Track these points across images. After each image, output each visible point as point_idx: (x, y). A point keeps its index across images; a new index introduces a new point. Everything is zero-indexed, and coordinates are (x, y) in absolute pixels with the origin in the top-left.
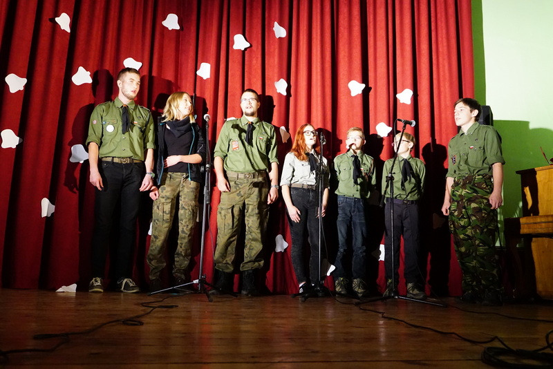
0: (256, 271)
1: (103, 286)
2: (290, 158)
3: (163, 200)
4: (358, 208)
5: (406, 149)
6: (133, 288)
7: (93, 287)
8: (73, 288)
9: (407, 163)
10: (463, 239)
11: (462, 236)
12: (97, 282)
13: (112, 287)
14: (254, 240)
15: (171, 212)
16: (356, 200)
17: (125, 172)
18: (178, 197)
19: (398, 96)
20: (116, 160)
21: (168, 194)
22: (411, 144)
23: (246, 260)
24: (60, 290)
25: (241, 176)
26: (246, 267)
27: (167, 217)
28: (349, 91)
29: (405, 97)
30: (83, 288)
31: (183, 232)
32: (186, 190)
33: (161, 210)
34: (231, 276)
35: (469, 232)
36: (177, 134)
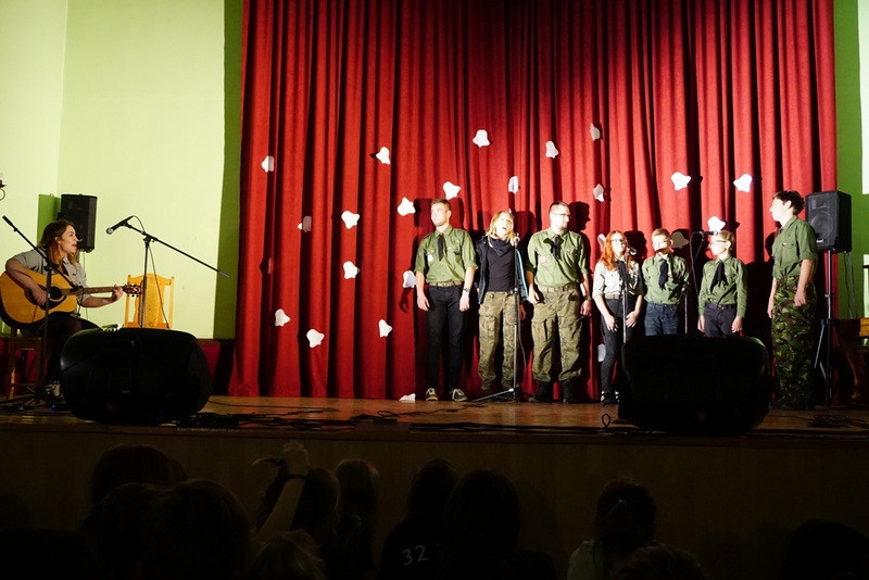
0: (573, 380)
1: (437, 394)
2: (600, 268)
3: (487, 319)
4: (668, 315)
5: (722, 250)
6: (461, 397)
7: (429, 396)
8: (412, 397)
9: (722, 266)
10: (779, 344)
11: (778, 341)
12: (432, 392)
13: (444, 396)
14: (568, 350)
15: (495, 329)
16: (665, 307)
17: (448, 294)
18: (502, 314)
19: (735, 183)
20: (439, 285)
21: (491, 313)
22: (729, 244)
23: (564, 370)
24: (402, 399)
25: (551, 290)
26: (565, 377)
27: (492, 334)
28: (673, 185)
29: (744, 183)
30: (421, 397)
31: (508, 346)
32: (508, 307)
33: (486, 326)
34: (550, 385)
35: (784, 336)
36: (500, 254)
